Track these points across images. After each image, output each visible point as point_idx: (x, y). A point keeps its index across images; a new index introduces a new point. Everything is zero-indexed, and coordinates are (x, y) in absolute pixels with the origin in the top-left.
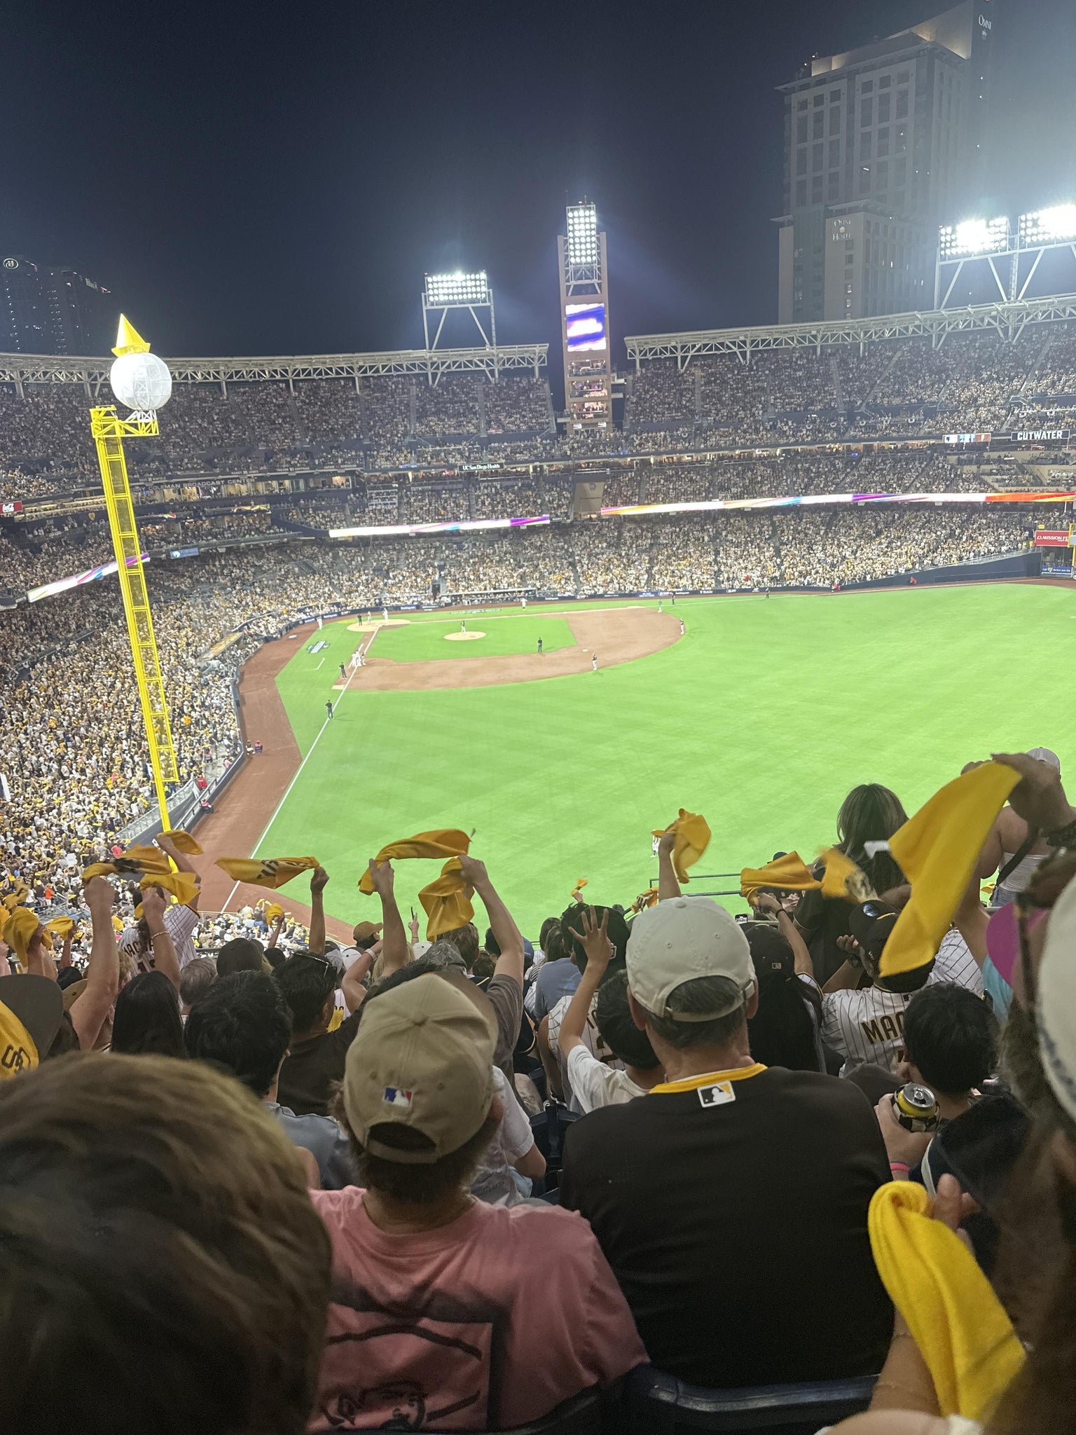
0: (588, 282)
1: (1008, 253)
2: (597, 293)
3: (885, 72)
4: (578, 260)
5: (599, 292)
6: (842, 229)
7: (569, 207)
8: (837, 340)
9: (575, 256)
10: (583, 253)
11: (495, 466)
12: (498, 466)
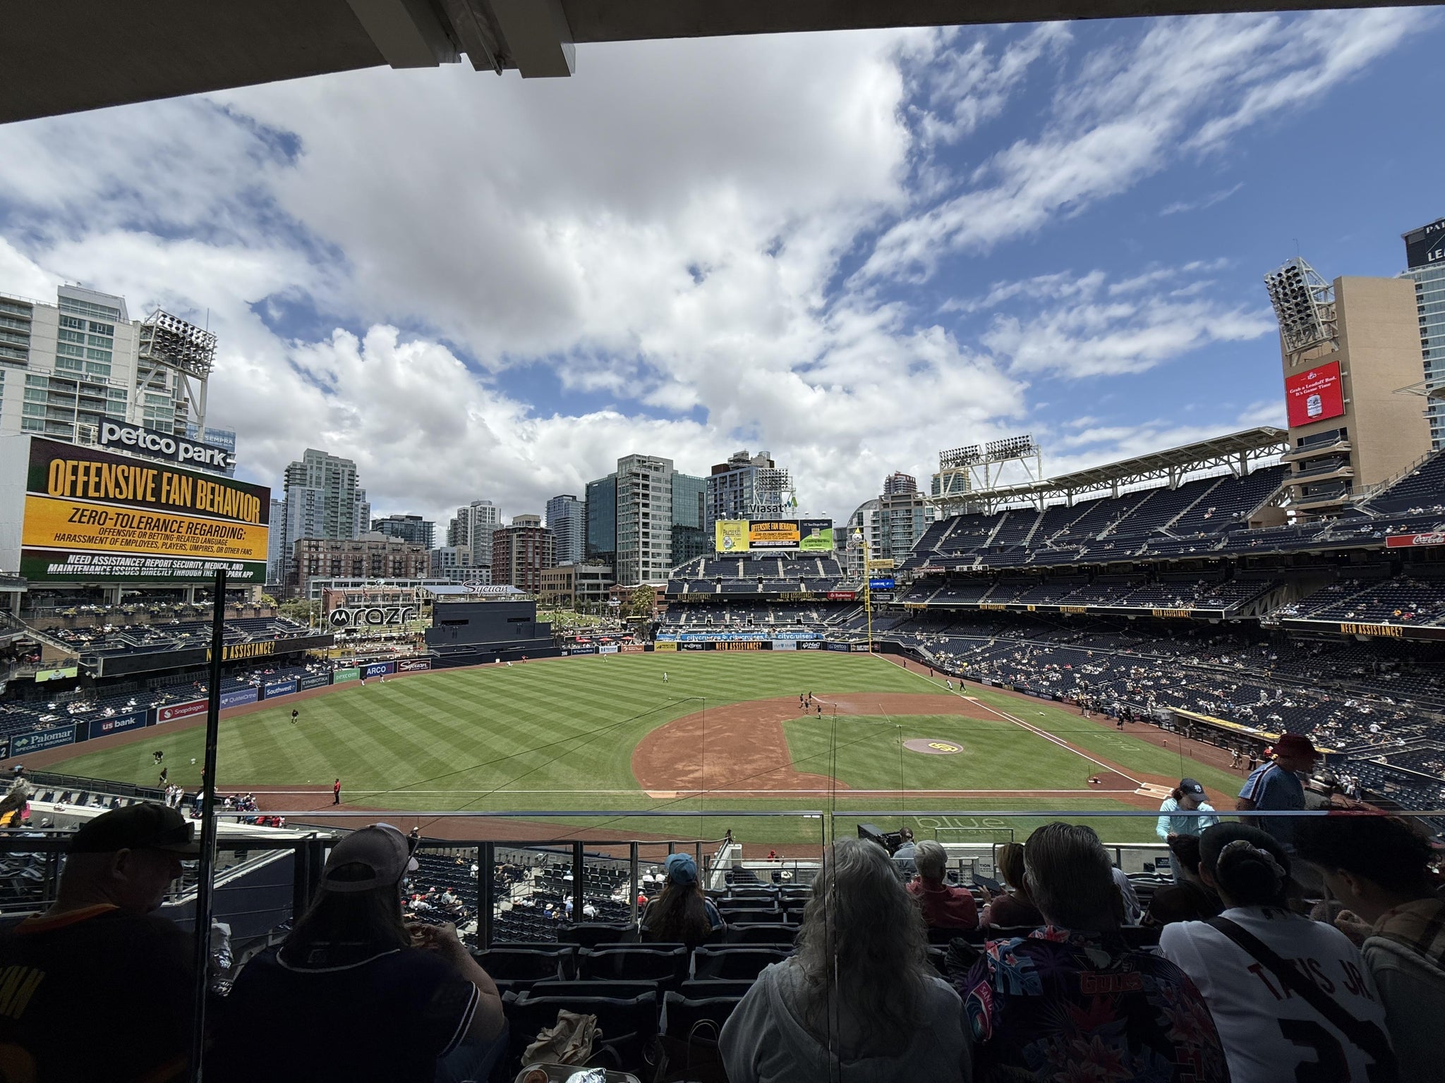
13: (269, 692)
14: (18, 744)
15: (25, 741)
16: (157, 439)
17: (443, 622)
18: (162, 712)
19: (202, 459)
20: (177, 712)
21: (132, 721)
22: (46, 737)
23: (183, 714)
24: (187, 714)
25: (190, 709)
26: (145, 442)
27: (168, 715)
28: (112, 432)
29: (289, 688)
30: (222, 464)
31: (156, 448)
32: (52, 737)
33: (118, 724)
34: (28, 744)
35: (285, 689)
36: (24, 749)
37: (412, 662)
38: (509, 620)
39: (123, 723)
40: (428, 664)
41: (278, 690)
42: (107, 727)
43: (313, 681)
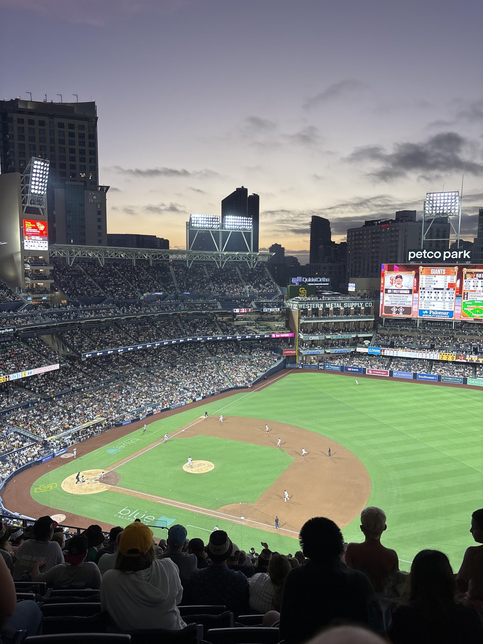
0: (38, 206)
1: (220, 230)
2: (41, 214)
3: (72, 121)
4: (36, 192)
5: (42, 214)
6: (95, 197)
7: (35, 158)
8: (141, 257)
9: (34, 189)
10: (40, 188)
11: (10, 330)
12: (12, 330)
13: (419, 376)
14: (327, 366)
15: (328, 366)
16: (433, 253)
18: (368, 370)
19: (456, 257)
20: (374, 372)
21: (357, 370)
22: (333, 367)
23: (377, 374)
24: (378, 374)
25: (380, 373)
26: (426, 256)
27: (370, 372)
28: (412, 255)
29: (433, 378)
30: (469, 257)
31: (433, 256)
32: (334, 367)
33: (353, 370)
34: (329, 367)
35: (430, 378)
39: (354, 370)
41: (425, 377)
42: (350, 369)
43: (450, 379)
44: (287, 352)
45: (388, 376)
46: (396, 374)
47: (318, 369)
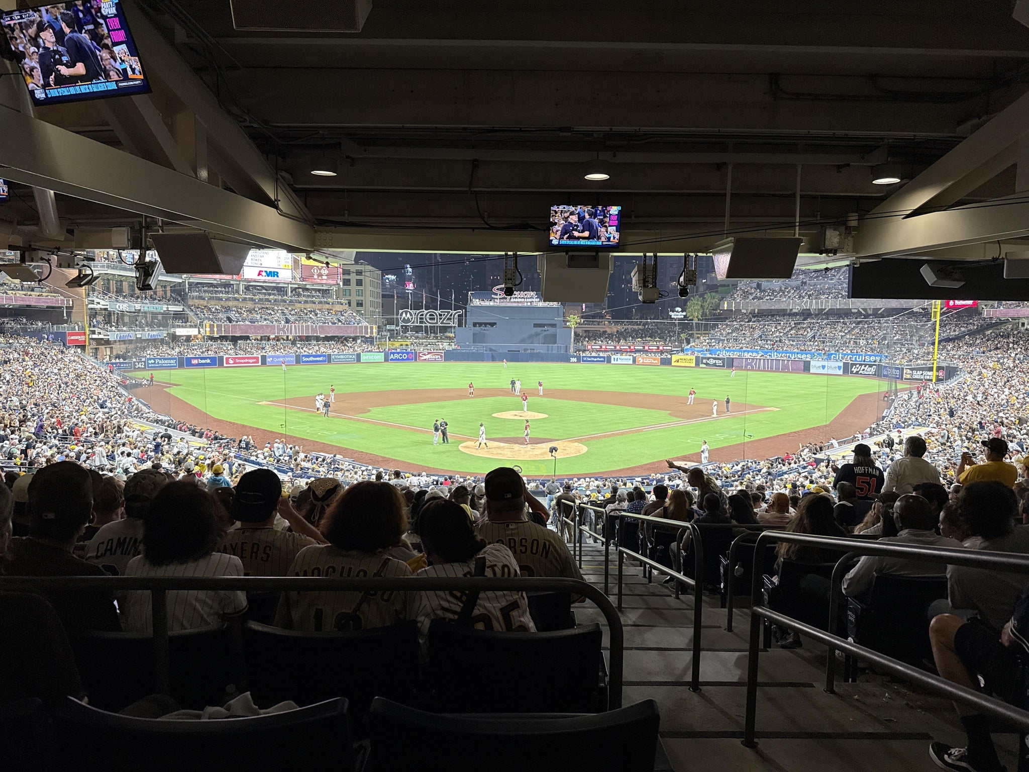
15: (153, 361)
17: (475, 325)
18: (227, 359)
20: (238, 361)
21: (208, 361)
23: (242, 363)
24: (245, 363)
25: (246, 360)
27: (231, 361)
29: (321, 359)
36: (153, 365)
37: (429, 353)
38: (536, 325)
39: (203, 361)
40: (441, 356)
41: (311, 359)
42: (195, 362)
43: (342, 357)
44: (73, 338)
45: (260, 364)
46: (271, 359)
47: (135, 368)
